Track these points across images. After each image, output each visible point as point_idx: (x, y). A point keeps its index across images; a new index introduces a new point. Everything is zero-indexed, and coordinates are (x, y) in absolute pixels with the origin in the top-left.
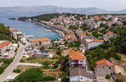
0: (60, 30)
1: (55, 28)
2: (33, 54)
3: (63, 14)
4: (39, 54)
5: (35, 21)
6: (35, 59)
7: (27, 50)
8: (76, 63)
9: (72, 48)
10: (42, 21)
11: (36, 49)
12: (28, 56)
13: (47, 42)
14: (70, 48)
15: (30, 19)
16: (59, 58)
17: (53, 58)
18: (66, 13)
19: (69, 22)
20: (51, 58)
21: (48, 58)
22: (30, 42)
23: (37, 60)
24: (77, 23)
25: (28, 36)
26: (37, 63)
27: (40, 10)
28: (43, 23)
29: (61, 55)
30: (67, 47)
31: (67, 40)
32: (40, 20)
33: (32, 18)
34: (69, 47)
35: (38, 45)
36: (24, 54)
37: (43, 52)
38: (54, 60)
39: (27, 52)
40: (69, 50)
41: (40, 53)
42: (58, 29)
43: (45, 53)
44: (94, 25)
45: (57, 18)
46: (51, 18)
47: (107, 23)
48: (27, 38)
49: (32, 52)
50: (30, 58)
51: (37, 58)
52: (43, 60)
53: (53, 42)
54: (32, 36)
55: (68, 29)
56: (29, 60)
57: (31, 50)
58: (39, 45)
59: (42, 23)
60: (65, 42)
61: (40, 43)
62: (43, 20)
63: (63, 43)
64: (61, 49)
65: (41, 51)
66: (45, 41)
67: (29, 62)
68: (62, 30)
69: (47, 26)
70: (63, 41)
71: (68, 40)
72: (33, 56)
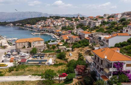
0: (50, 33)
1: (44, 31)
2: (20, 60)
3: (51, 17)
4: (29, 59)
5: (18, 25)
6: (23, 68)
7: (9, 55)
8: (118, 69)
9: (78, 49)
10: (27, 25)
11: (24, 52)
12: (10, 65)
13: (39, 43)
14: (76, 49)
15: (12, 24)
16: (65, 64)
17: (55, 65)
18: (54, 16)
19: (61, 24)
20: (51, 65)
21: (46, 66)
22: (13, 45)
23: (27, 69)
24: (70, 24)
25: (10, 39)
26: (30, 76)
27: (22, 16)
28: (28, 27)
29: (66, 60)
30: (70, 49)
31: (65, 41)
32: (24, 25)
33: (14, 23)
34: (73, 48)
35: (26, 47)
36: (3, 61)
37: (36, 57)
38: (59, 67)
39: (9, 58)
40: (75, 52)
41: (31, 59)
42: (48, 32)
43: (39, 58)
44: (95, 23)
45: (44, 21)
46: (37, 22)
47: (111, 20)
48: (8, 41)
49: (18, 58)
50: (15, 67)
51: (27, 66)
52: (38, 69)
53: (47, 44)
54: (16, 39)
55: (61, 30)
56: (13, 70)
57: (16, 55)
58: (28, 47)
59: (26, 27)
60: (63, 43)
61: (30, 44)
62: (28, 23)
63: (62, 44)
64: (62, 51)
65: (32, 55)
66: (36, 41)
67: (13, 75)
68: (53, 32)
69: (33, 30)
70: (60, 42)
71: (67, 40)
72: (20, 64)
